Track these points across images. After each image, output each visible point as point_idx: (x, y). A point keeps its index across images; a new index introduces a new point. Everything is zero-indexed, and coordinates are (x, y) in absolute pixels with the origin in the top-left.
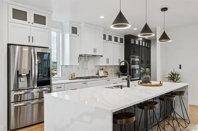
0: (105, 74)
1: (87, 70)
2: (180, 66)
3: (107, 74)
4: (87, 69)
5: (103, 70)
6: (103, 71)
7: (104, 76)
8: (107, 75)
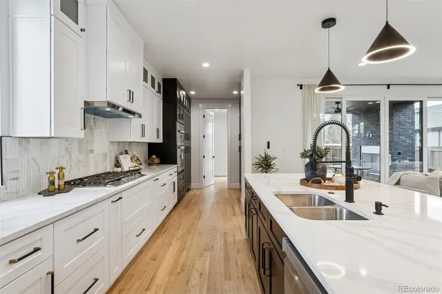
0: (135, 164)
1: (92, 155)
2: (269, 143)
3: (139, 162)
4: (92, 151)
5: (127, 153)
6: (128, 157)
7: (133, 169)
8: (141, 167)
